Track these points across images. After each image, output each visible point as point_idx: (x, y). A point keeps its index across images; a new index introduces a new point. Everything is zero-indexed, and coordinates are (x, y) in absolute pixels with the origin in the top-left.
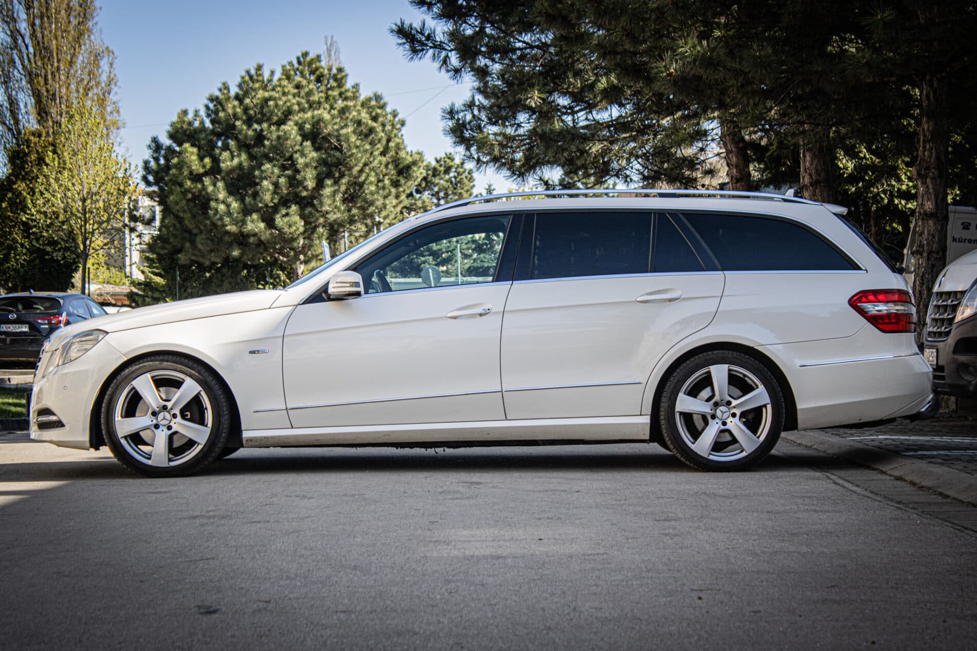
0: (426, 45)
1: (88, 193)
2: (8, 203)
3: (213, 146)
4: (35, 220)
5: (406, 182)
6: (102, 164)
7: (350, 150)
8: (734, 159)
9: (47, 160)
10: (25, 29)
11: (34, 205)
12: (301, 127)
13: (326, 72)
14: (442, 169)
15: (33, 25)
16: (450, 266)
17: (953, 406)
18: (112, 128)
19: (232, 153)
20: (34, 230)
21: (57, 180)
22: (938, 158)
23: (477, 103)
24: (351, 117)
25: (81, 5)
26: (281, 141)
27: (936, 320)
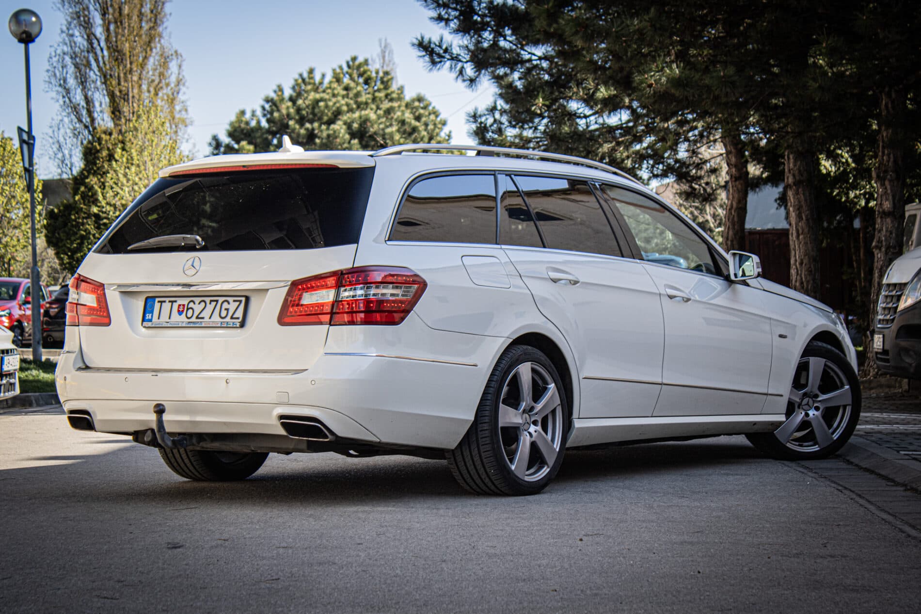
0: (444, 57)
2: (81, 196)
3: (269, 143)
4: (105, 213)
8: (734, 159)
9: (116, 156)
10: (101, 34)
11: (104, 198)
12: (349, 126)
13: (374, 75)
15: (108, 30)
17: (905, 387)
18: (180, 126)
20: (105, 221)
21: (125, 175)
22: (895, 161)
24: (395, 117)
25: (152, 12)
26: (331, 139)
27: (884, 309)
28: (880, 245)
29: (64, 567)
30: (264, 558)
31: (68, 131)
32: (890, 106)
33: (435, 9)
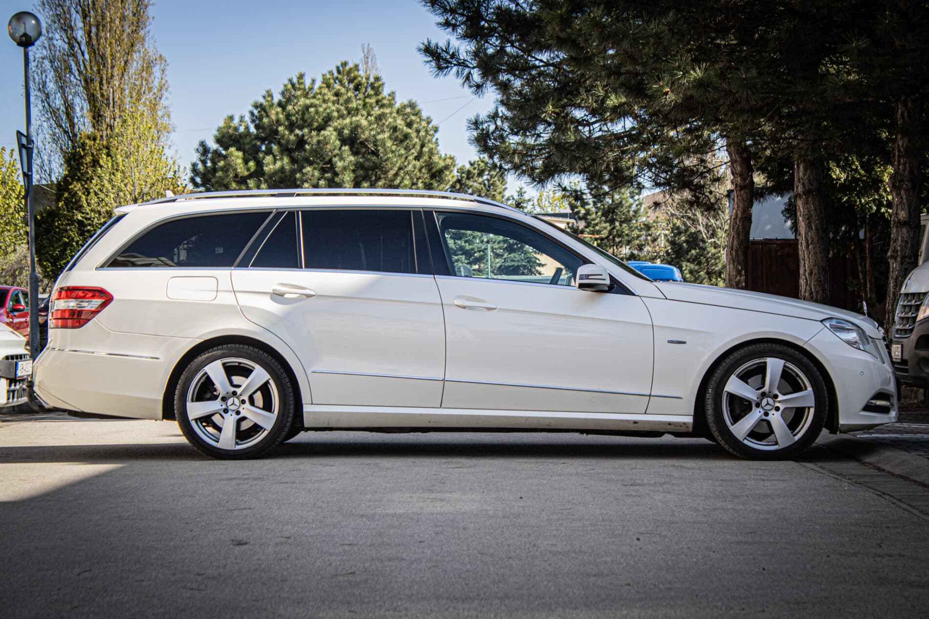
0: (451, 63)
1: (139, 193)
2: (65, 202)
3: (257, 150)
4: (89, 219)
5: (438, 186)
6: (153, 167)
7: (386, 154)
8: (739, 169)
9: (101, 162)
10: (82, 37)
11: (89, 204)
12: (340, 132)
13: (364, 80)
14: (476, 172)
15: (89, 33)
16: (482, 265)
17: (921, 397)
18: (163, 132)
19: (274, 156)
20: (89, 228)
21: (110, 181)
22: (911, 171)
23: (500, 115)
24: (387, 123)
25: (134, 15)
26: (321, 145)
27: (902, 318)
28: (895, 254)
29: (139, 562)
30: (332, 554)
31: (47, 136)
32: (906, 115)
33: (442, 14)
